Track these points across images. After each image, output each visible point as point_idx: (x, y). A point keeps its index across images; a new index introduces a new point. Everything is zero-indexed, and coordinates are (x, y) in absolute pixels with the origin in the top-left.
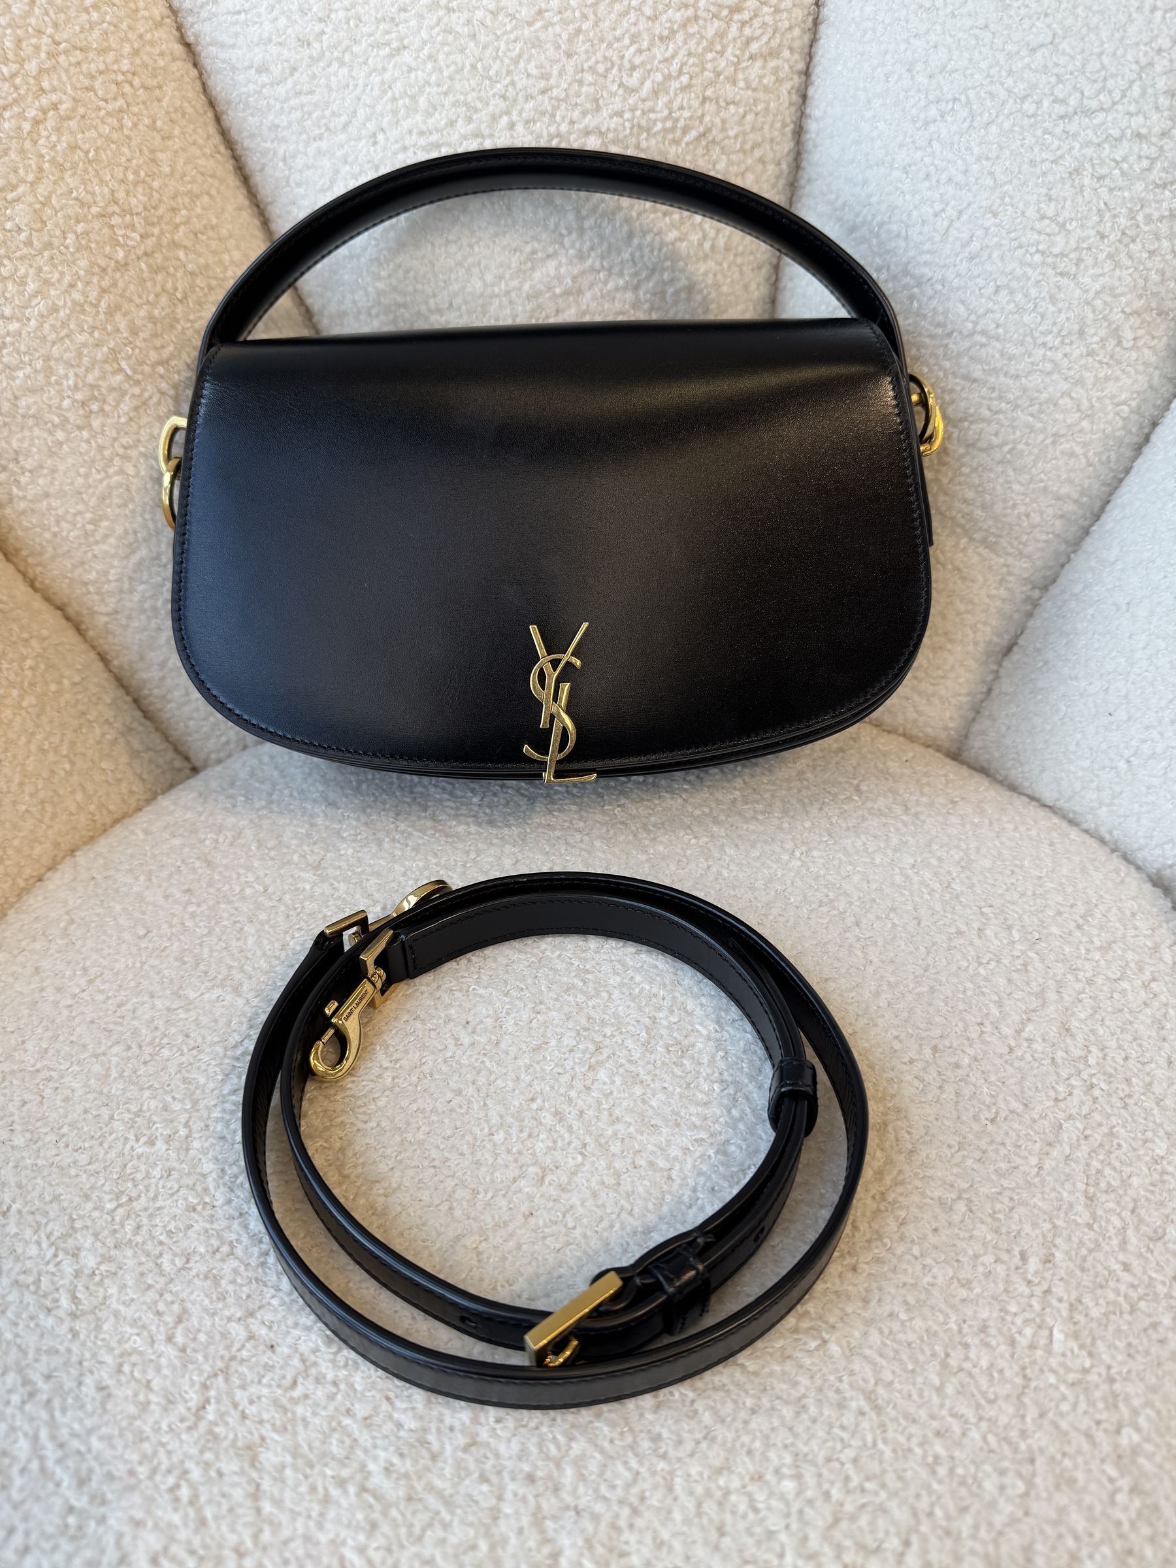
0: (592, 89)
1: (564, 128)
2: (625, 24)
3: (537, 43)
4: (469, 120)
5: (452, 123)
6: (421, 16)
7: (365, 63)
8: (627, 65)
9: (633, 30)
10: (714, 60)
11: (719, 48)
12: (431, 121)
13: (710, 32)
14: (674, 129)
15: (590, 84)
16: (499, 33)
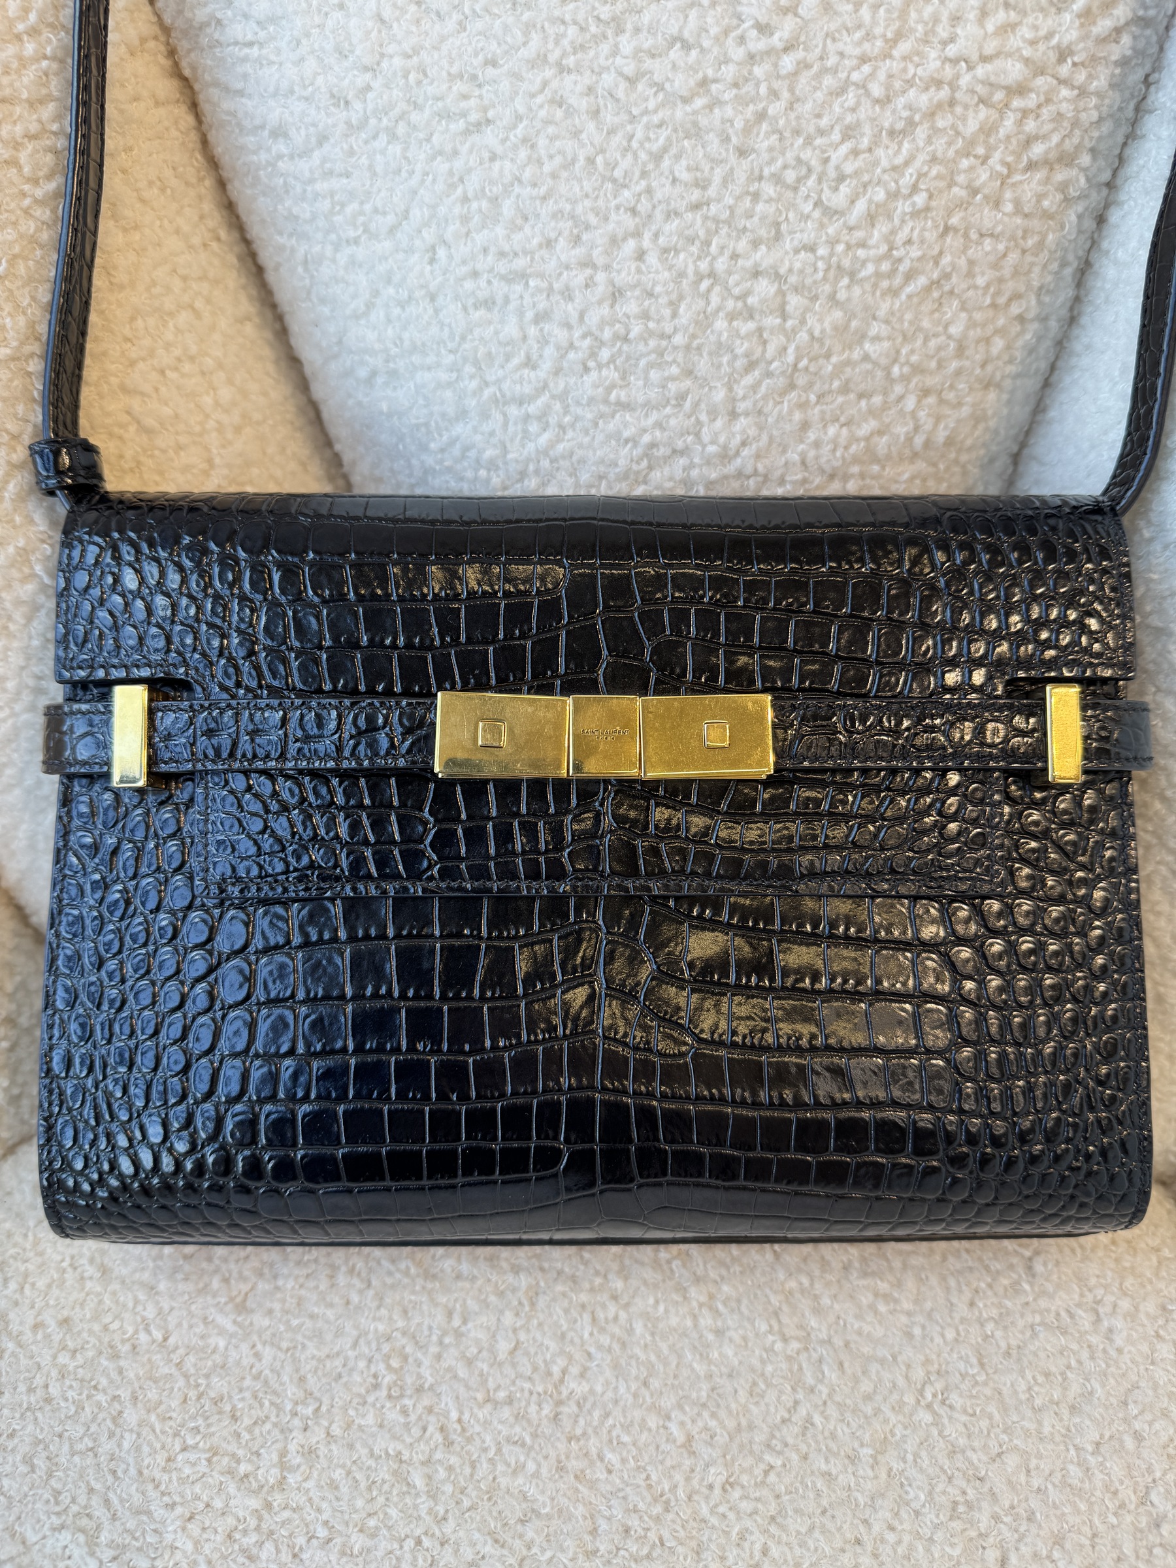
0: (771, 209)
1: (721, 265)
2: (837, 109)
3: (694, 131)
4: (576, 240)
5: (549, 244)
6: (517, 76)
7: (428, 140)
8: (832, 174)
9: (849, 118)
10: (971, 168)
11: (981, 151)
12: (517, 237)
13: (972, 126)
14: (893, 272)
15: (770, 200)
16: (635, 111)
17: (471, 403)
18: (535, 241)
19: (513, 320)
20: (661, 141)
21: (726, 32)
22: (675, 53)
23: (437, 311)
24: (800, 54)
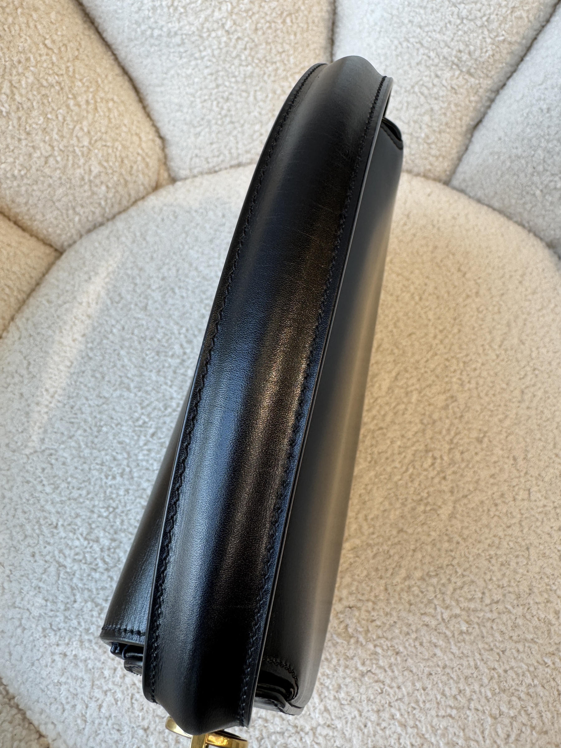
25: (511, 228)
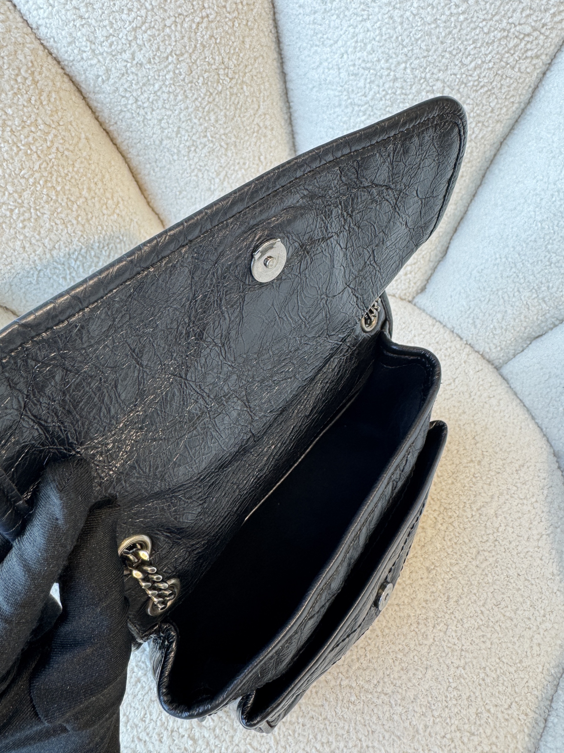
0: (447, 61)
1: (428, 76)
2: (473, 34)
3: (430, 34)
4: (387, 61)
5: (379, 61)
6: (380, 7)
7: (349, 20)
8: (467, 53)
9: (476, 37)
10: (508, 57)
11: (512, 52)
12: (370, 57)
13: (511, 45)
14: (478, 85)
15: (447, 58)
16: (414, 25)
17: (343, 103)
18: (375, 59)
19: (362, 81)
20: (419, 36)
21: (446, 5)
22: (429, 9)
23: (340, 73)
24: (466, 16)
25: (531, 426)
